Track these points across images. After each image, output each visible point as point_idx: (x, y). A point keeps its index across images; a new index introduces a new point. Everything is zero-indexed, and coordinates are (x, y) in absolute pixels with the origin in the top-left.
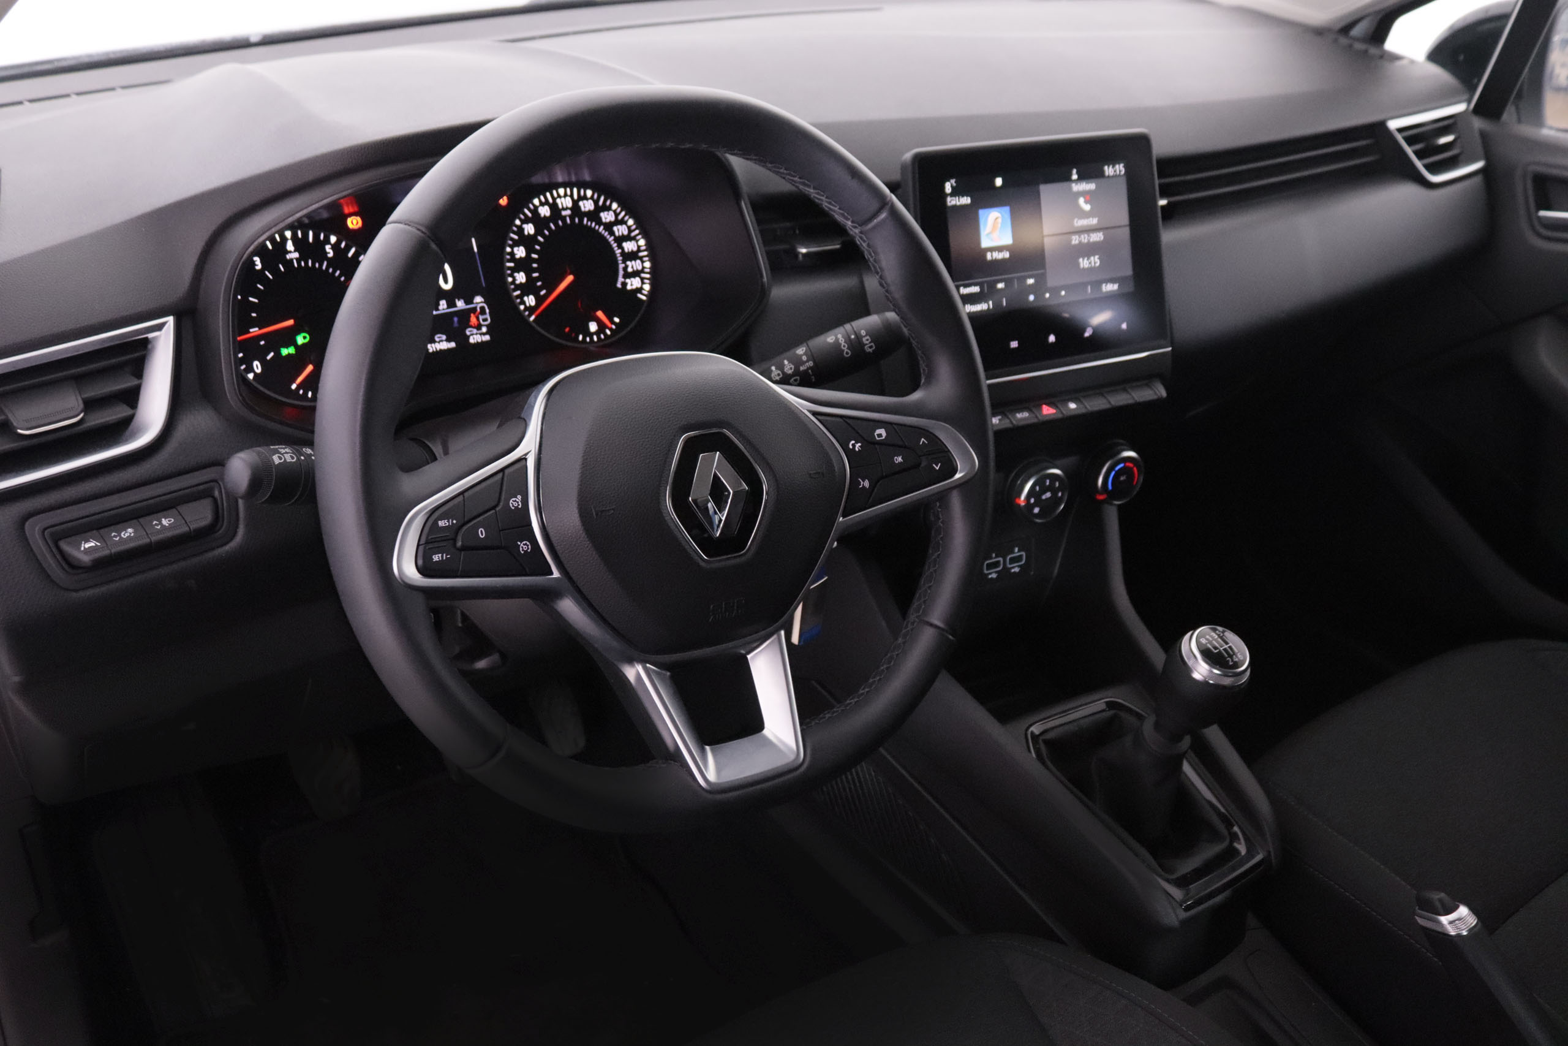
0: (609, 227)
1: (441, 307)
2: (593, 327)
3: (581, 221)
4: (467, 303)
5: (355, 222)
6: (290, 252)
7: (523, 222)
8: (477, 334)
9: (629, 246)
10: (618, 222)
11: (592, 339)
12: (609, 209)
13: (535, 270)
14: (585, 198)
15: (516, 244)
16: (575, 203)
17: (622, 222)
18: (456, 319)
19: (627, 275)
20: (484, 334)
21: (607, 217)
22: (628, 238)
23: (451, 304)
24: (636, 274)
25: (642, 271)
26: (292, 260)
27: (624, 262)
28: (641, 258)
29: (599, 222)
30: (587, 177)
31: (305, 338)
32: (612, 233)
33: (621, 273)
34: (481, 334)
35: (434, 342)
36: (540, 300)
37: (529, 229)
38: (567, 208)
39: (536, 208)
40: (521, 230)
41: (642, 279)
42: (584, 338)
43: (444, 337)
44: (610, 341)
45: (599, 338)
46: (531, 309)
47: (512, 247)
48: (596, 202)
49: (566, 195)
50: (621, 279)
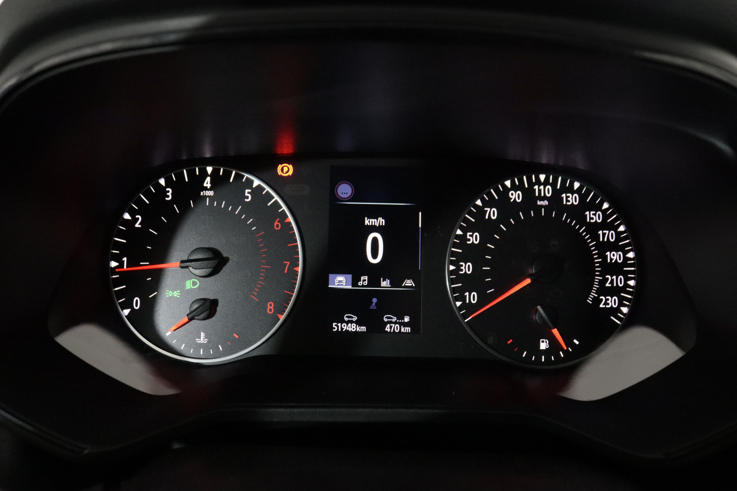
0: (593, 228)
1: (360, 283)
2: (544, 345)
3: (559, 215)
4: (392, 284)
5: (285, 169)
6: (206, 189)
7: (485, 203)
8: (395, 323)
9: (614, 256)
10: (605, 225)
11: (539, 358)
12: (598, 208)
13: (487, 263)
14: (571, 190)
15: (471, 228)
16: (557, 194)
17: (612, 227)
18: (375, 300)
19: (604, 291)
20: (405, 325)
21: (595, 217)
22: (614, 247)
23: (374, 282)
24: (614, 291)
25: (624, 289)
26: (205, 197)
27: (603, 274)
28: (625, 274)
29: (582, 220)
30: (581, 165)
31: (194, 284)
32: (595, 237)
33: (596, 286)
34: (401, 324)
35: (343, 321)
36: (483, 300)
37: (492, 213)
38: (545, 198)
39: (507, 190)
40: (481, 211)
41: (621, 300)
42: (529, 356)
43: (355, 319)
44: (562, 366)
45: (548, 359)
46: (469, 308)
47: (465, 231)
48: (583, 197)
49: (546, 183)
50: (593, 294)
